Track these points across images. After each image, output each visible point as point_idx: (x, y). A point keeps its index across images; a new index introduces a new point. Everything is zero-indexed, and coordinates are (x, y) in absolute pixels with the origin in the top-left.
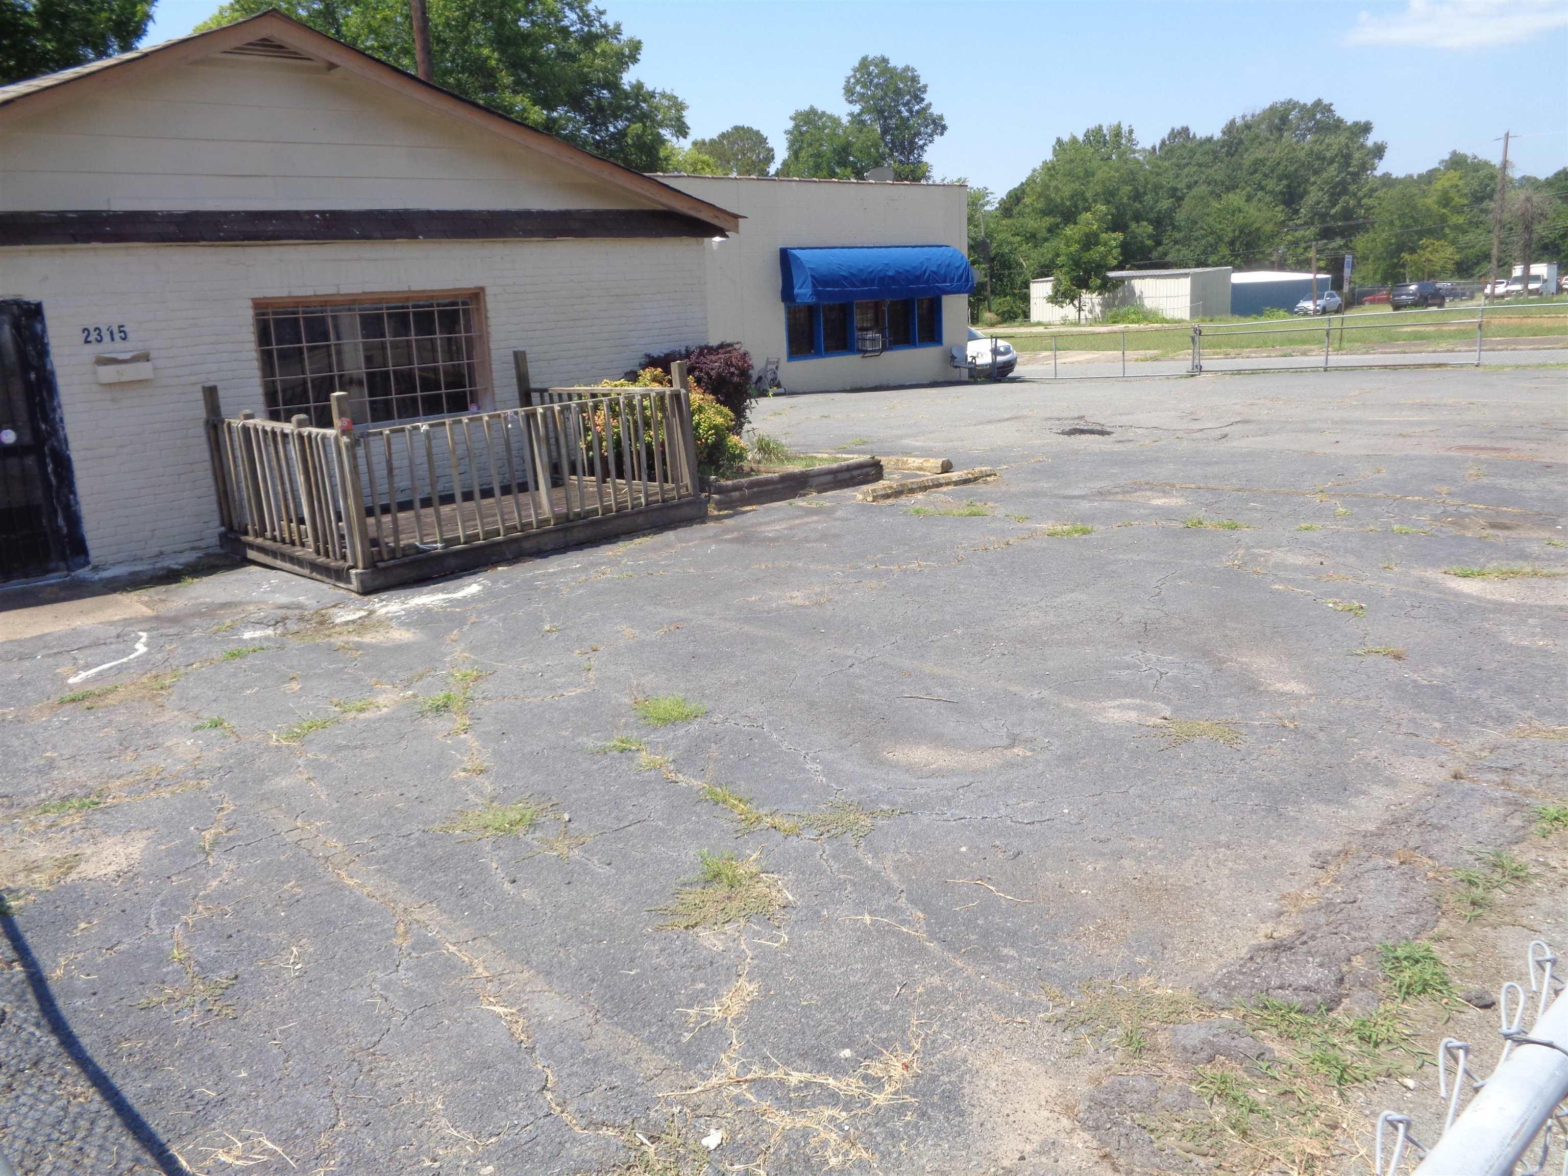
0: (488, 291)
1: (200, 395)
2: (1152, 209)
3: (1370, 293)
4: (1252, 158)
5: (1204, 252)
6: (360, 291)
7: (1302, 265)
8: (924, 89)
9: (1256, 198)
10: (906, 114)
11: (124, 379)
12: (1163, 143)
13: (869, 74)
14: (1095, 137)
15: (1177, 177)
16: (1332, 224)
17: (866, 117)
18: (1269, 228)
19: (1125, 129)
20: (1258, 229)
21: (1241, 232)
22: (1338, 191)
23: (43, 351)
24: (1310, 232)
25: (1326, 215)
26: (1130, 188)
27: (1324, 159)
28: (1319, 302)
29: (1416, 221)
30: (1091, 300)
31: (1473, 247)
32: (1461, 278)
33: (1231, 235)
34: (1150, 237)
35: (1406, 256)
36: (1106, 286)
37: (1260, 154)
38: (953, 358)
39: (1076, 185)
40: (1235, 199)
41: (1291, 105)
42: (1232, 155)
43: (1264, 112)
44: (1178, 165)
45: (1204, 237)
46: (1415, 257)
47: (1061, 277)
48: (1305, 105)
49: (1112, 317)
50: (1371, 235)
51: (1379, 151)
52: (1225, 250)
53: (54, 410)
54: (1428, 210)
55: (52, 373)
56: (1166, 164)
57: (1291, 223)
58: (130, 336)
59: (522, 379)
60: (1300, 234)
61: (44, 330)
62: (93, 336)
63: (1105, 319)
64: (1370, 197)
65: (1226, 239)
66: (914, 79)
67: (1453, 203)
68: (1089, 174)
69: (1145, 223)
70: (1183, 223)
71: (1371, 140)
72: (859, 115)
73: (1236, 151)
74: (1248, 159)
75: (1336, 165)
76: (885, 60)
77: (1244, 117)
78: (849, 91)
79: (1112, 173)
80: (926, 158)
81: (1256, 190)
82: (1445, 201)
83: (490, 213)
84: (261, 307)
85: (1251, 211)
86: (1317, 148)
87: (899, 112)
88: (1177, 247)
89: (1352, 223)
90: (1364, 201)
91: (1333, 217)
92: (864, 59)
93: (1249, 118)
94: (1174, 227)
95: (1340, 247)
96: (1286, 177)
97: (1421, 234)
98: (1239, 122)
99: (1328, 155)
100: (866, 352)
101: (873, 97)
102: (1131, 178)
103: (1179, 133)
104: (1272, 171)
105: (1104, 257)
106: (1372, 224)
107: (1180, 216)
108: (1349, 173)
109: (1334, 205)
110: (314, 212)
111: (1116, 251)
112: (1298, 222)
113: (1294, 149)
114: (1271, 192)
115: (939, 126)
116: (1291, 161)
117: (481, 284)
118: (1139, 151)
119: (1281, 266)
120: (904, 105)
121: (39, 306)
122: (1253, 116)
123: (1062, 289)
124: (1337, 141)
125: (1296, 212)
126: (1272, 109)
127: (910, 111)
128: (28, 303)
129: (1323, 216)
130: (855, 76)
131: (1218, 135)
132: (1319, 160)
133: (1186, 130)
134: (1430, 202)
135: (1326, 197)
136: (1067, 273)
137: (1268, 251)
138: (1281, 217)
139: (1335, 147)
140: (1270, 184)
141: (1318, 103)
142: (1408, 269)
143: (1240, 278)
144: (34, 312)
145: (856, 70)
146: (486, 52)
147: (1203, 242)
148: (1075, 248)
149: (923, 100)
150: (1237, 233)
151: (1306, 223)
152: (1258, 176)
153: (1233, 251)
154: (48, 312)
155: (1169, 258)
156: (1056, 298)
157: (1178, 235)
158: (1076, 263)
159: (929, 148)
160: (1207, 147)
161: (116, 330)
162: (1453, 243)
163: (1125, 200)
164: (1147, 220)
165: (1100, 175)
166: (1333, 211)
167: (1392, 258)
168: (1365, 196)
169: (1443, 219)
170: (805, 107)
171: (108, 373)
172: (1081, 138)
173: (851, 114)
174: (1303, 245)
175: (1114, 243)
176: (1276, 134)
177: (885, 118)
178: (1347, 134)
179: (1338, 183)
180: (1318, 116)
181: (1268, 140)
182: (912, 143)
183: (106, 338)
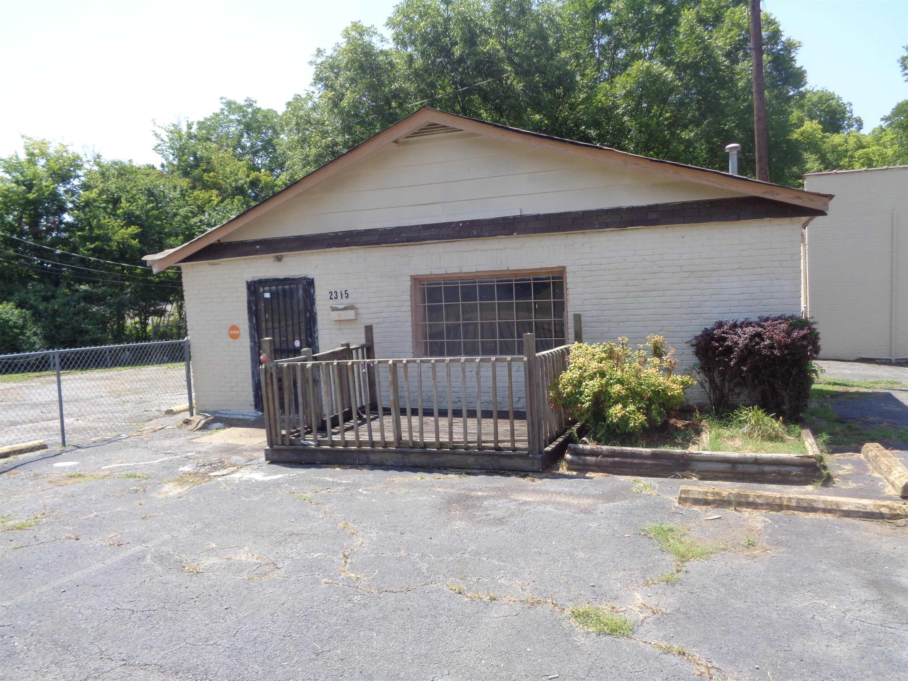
0: (568, 270)
6: (474, 271)
11: (341, 318)
23: (313, 303)
53: (315, 332)
55: (316, 314)
58: (350, 296)
61: (314, 292)
62: (334, 296)
84: (416, 280)
117: (562, 265)
121: (313, 280)
128: (309, 279)
144: (310, 283)
154: (316, 284)
161: (344, 293)
171: (335, 315)
183: (339, 297)
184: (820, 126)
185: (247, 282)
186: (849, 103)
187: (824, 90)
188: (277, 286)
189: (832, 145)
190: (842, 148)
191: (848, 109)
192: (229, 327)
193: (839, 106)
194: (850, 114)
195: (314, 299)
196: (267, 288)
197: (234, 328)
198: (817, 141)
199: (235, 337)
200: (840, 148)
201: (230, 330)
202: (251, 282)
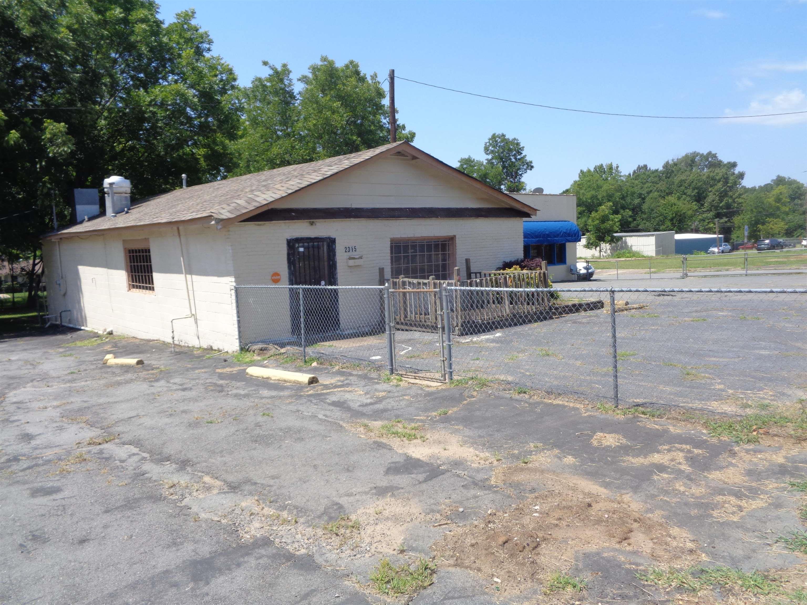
0: (457, 237)
1: (378, 271)
2: (630, 203)
3: (742, 244)
4: (679, 179)
5: (658, 224)
7: (706, 231)
8: (522, 149)
9: (682, 199)
10: (513, 160)
11: (355, 264)
12: (634, 172)
13: (496, 141)
14: (600, 169)
15: (642, 188)
16: (720, 211)
17: (494, 161)
18: (690, 213)
19: (614, 166)
20: (684, 213)
21: (676, 215)
22: (723, 195)
23: (334, 255)
24: (711, 214)
25: (718, 206)
26: (620, 194)
27: (715, 180)
28: (720, 248)
29: (764, 209)
30: (606, 246)
31: (793, 222)
32: (788, 237)
33: (671, 216)
34: (631, 217)
35: (760, 226)
36: (613, 240)
37: (683, 177)
38: (571, 270)
39: (593, 192)
40: (672, 199)
41: (695, 154)
42: (669, 178)
43: (683, 157)
44: (642, 183)
45: (657, 217)
46: (765, 227)
47: (591, 236)
48: (703, 154)
49: (617, 255)
50: (742, 216)
51: (741, 176)
52: (668, 223)
53: (335, 275)
54: (770, 204)
55: (336, 262)
56: (636, 182)
57: (700, 210)
58: (357, 250)
59: (468, 268)
60: (705, 215)
61: (335, 248)
62: (348, 249)
63: (612, 256)
64: (739, 198)
65: (669, 218)
66: (518, 144)
67: (783, 201)
68: (599, 187)
69: (628, 210)
70: (646, 210)
71: (737, 170)
72: (491, 160)
73: (671, 175)
74: (676, 180)
75: (721, 183)
76: (503, 135)
77: (673, 160)
78: (486, 149)
79: (611, 187)
80: (523, 180)
81: (681, 194)
82: (778, 200)
83: (457, 209)
84: (392, 241)
85: (681, 204)
86: (712, 174)
87: (510, 159)
88: (644, 222)
89: (731, 210)
90: (736, 200)
91: (721, 207)
92: (494, 135)
93: (675, 160)
94: (642, 212)
95: (726, 222)
96: (697, 188)
97: (767, 216)
98: (671, 162)
99: (717, 178)
101: (497, 152)
102: (620, 189)
103: (642, 168)
104: (689, 186)
105: (612, 226)
106: (742, 211)
107: (645, 207)
108: (728, 187)
109: (721, 202)
110: (406, 208)
111: (618, 224)
112: (704, 210)
113: (700, 175)
114: (690, 196)
115: (530, 166)
116: (699, 181)
117: (455, 234)
118: (623, 176)
119: (697, 231)
120: (513, 156)
121: (335, 239)
122: (678, 159)
123: (591, 242)
124: (721, 171)
125: (702, 205)
126: (686, 156)
127: (516, 159)
128: (332, 238)
129: (716, 207)
130: (489, 142)
131: (661, 168)
132: (713, 181)
133: (645, 166)
134: (771, 200)
135: (717, 198)
136: (593, 234)
137: (690, 224)
138: (695, 207)
139: (721, 174)
140: (689, 192)
141: (710, 153)
142: (761, 233)
143: (678, 237)
144: (331, 242)
145: (490, 139)
146: (355, 138)
147: (657, 219)
148: (597, 222)
149: (522, 153)
150: (674, 215)
151: (708, 211)
152: (683, 188)
153: (673, 224)
154: (337, 241)
155: (640, 227)
156: (589, 246)
157: (645, 216)
158: (598, 229)
159: (525, 175)
160: (656, 174)
161: (353, 248)
162: (783, 219)
163: (618, 199)
164: (629, 209)
165: (605, 187)
166: (721, 205)
167: (753, 227)
168: (736, 198)
169: (778, 208)
170: (467, 157)
171: (351, 262)
172: (592, 169)
173: (487, 160)
174: (707, 221)
175: (616, 220)
176: (689, 168)
177: (503, 162)
178: (726, 168)
179: (724, 191)
180: (710, 159)
181: (686, 171)
182: (516, 173)
183: (351, 251)
185: (287, 240)
188: (308, 243)
192: (272, 273)
195: (335, 252)
196: (301, 244)
197: (276, 274)
199: (276, 281)
201: (273, 276)
202: (290, 239)
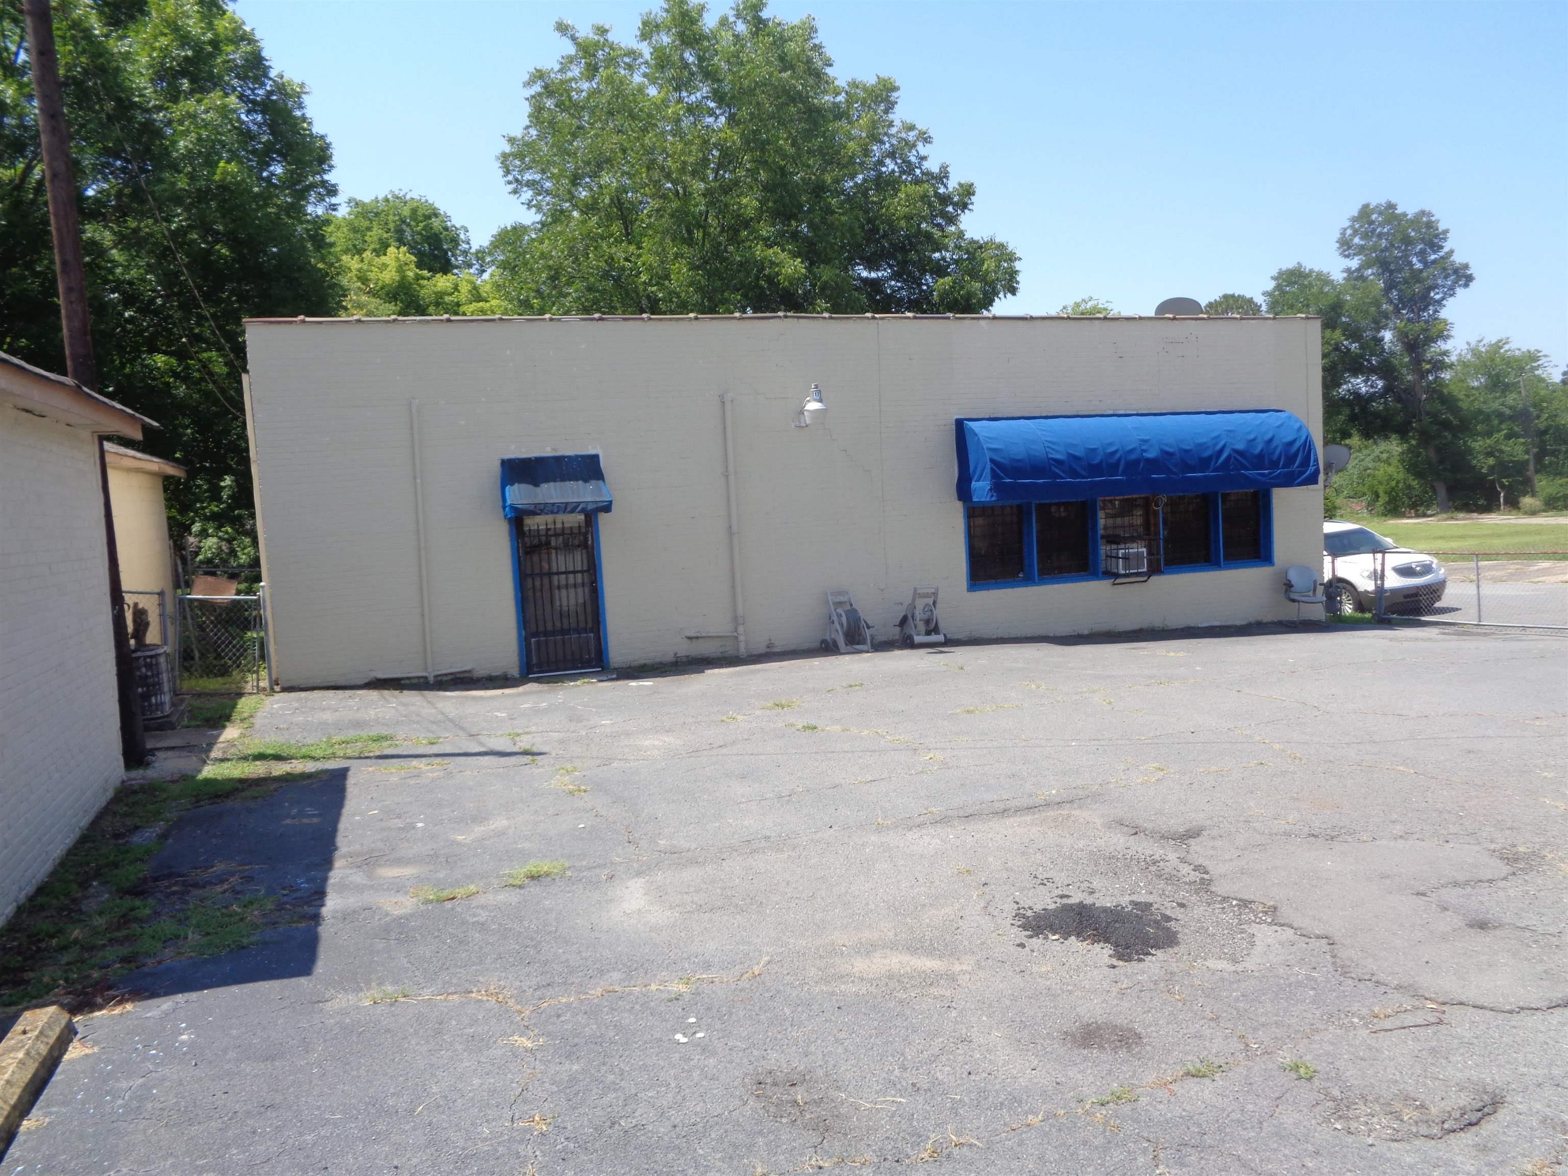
8: (1444, 235)
10: (1418, 266)
13: (1371, 223)
17: (1367, 273)
38: (1289, 586)
66: (1430, 225)
72: (1357, 270)
76: (1391, 206)
78: (1345, 244)
80: (1444, 314)
87: (1410, 264)
92: (1366, 206)
100: (1117, 576)
101: (1374, 249)
115: (1462, 277)
120: (1416, 255)
127: (1424, 261)
130: (1352, 227)
145: (1354, 220)
149: (1441, 247)
159: (1450, 303)
170: (1291, 265)
173: (1348, 270)
177: (1392, 272)
182: (1426, 297)
184: (413, 258)
186: (462, 227)
187: (423, 200)
189: (435, 293)
190: (450, 298)
191: (462, 236)
193: (446, 229)
194: (467, 246)
198: (410, 284)
200: (447, 299)
